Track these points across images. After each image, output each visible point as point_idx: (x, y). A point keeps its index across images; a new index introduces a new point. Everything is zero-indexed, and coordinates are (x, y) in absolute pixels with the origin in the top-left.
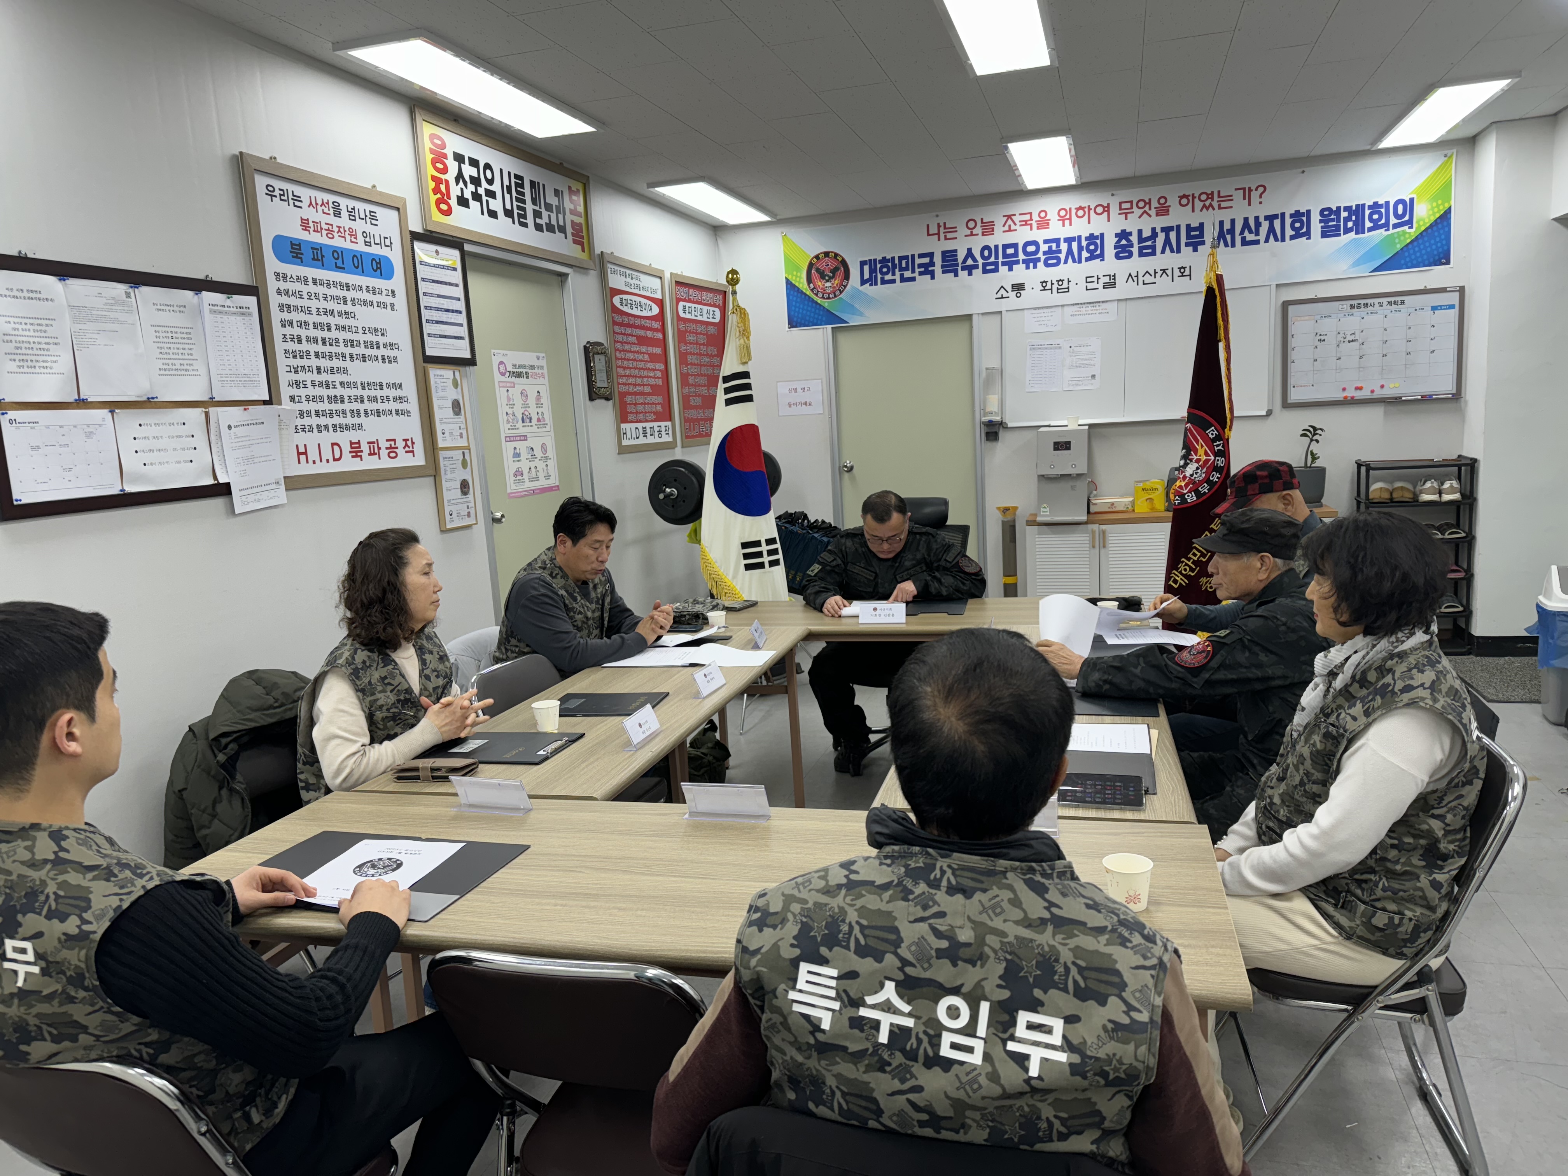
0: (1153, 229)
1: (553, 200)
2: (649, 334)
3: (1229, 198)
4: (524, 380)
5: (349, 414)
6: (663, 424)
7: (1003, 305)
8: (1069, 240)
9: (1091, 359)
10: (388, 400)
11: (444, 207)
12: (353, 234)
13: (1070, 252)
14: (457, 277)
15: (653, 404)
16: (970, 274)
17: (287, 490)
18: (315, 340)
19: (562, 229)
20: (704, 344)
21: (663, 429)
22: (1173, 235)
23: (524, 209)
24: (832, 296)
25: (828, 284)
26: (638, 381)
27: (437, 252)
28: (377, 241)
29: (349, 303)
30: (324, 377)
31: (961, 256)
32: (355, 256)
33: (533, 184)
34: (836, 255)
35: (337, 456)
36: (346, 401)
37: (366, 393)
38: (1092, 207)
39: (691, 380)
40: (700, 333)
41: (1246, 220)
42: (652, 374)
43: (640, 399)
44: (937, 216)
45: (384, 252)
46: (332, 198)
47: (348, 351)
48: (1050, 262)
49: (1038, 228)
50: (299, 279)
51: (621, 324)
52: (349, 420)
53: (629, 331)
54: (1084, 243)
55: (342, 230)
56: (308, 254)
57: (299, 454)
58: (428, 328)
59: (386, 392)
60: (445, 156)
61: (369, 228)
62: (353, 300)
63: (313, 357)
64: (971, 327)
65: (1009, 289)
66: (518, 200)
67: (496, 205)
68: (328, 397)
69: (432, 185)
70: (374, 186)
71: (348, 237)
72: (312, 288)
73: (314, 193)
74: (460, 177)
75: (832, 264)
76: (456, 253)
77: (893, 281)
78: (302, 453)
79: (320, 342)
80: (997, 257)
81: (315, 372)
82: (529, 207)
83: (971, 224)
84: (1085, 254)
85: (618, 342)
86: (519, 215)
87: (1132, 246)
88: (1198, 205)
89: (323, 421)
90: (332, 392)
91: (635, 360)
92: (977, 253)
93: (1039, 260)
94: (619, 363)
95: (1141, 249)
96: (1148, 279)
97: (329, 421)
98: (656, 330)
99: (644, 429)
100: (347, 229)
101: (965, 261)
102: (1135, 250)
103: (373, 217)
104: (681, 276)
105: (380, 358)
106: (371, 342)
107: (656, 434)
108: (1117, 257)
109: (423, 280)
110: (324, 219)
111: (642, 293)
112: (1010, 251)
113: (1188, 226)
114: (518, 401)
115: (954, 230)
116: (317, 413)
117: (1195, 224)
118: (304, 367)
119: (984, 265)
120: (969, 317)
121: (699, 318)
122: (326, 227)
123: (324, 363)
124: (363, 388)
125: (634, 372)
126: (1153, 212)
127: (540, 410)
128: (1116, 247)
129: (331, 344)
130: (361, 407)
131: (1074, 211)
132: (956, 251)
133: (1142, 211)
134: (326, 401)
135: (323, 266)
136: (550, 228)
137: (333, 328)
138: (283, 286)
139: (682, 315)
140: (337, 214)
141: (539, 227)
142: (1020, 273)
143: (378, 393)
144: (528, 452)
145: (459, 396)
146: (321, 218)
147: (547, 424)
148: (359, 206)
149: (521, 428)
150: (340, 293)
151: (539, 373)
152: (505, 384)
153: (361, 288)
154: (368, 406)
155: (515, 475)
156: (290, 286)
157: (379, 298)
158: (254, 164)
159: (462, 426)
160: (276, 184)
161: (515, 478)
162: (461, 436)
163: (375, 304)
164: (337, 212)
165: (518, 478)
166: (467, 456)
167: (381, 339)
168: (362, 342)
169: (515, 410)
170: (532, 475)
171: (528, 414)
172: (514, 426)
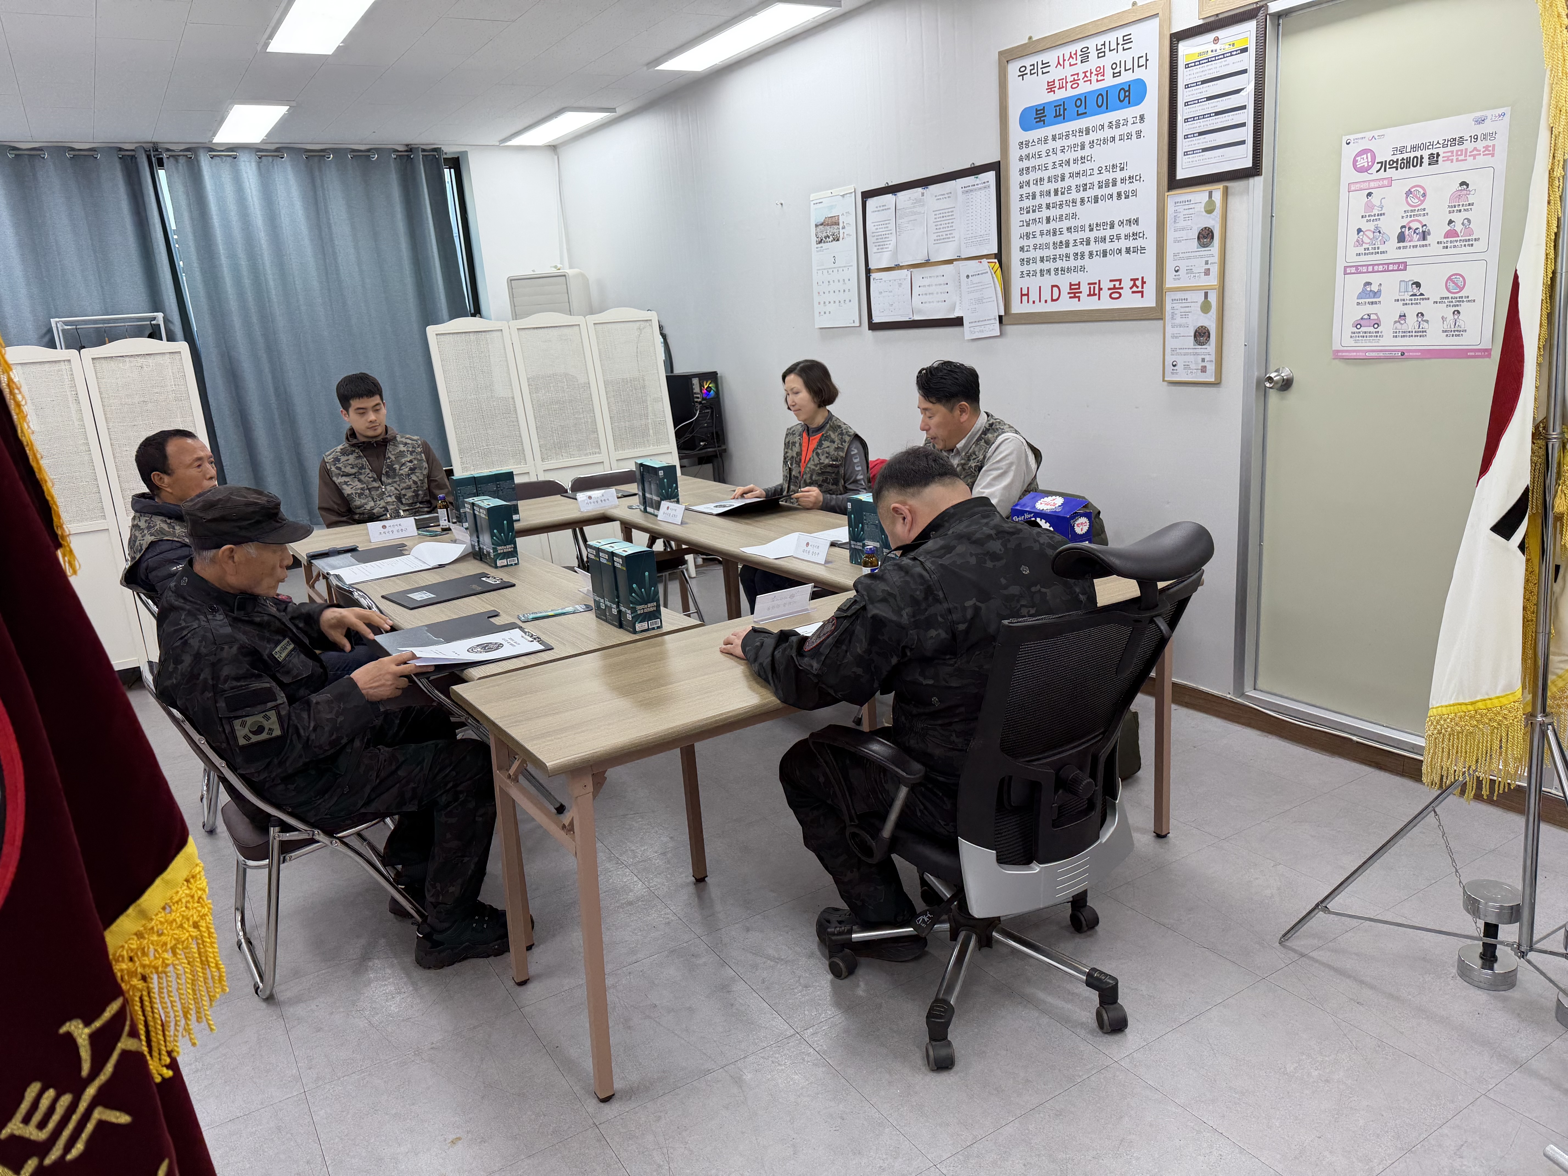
5: (1072, 257)
10: (1119, 238)
12: (1100, 72)
18: (1049, 193)
27: (1215, 40)
28: (1129, 66)
29: (1087, 146)
30: (1053, 225)
32: (1099, 95)
35: (1055, 297)
36: (1071, 245)
37: (1092, 235)
45: (1139, 74)
46: (1078, 47)
47: (1080, 195)
50: (1040, 140)
52: (1072, 263)
55: (1088, 74)
56: (1051, 114)
58: (1184, 146)
61: (1120, 56)
62: (1092, 143)
63: (1044, 209)
68: (1054, 243)
71: (1094, 78)
72: (1051, 145)
73: (1062, 51)
76: (1250, 26)
78: (1024, 295)
79: (1053, 194)
81: (1045, 221)
89: (1046, 266)
90: (1058, 239)
97: (1052, 266)
100: (1094, 70)
103: (1126, 40)
105: (1115, 195)
106: (1107, 181)
109: (1188, 86)
110: (1070, 72)
116: (1042, 259)
118: (1035, 220)
122: (1072, 79)
123: (1053, 212)
124: (1091, 230)
129: (1063, 193)
130: (1086, 249)
134: (1051, 247)
135: (1064, 120)
137: (1067, 176)
138: (1024, 152)
143: (1108, 233)
144: (1403, 290)
145: (1213, 222)
146: (1067, 72)
147: (1475, 240)
148: (1111, 38)
149: (1393, 251)
150: (1078, 140)
151: (1475, 149)
152: (1366, 185)
153: (1103, 126)
154: (1094, 247)
155: (1358, 325)
156: (1031, 150)
157: (1123, 130)
158: (1007, 57)
159: (1211, 260)
160: (1028, 62)
161: (1355, 330)
162: (1207, 272)
163: (1117, 138)
164: (1085, 58)
165: (1363, 329)
166: (1213, 298)
167: (1119, 175)
168: (1096, 183)
169: (1383, 223)
170: (1404, 328)
171: (1420, 227)
172: (1375, 249)
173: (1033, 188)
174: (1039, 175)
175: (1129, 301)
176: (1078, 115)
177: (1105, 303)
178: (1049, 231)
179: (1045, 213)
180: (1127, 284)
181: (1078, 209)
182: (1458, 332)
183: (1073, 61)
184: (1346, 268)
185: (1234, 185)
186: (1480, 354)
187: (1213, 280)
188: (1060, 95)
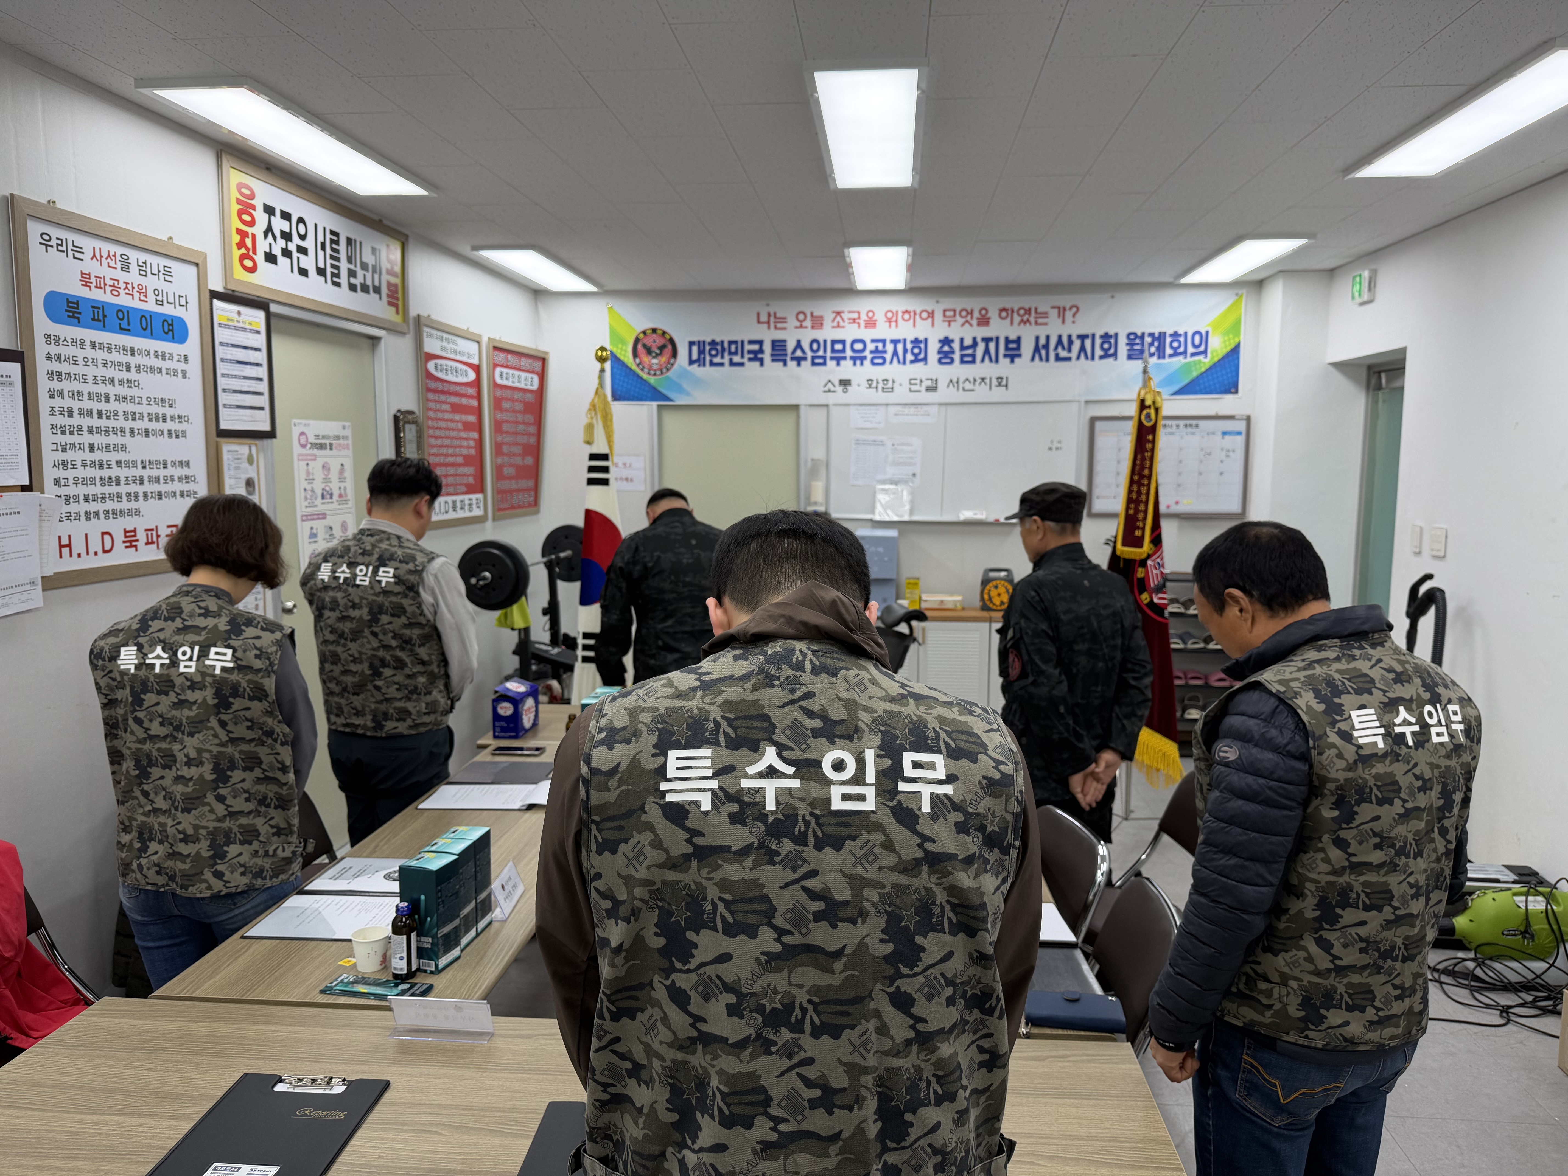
0: (974, 339)
1: (369, 259)
2: (464, 401)
3: (1045, 315)
4: (327, 452)
5: (124, 498)
6: (474, 497)
7: (830, 399)
8: (895, 342)
9: (911, 458)
10: (172, 480)
11: (248, 263)
12: (142, 291)
13: (895, 353)
14: (260, 341)
15: (465, 475)
16: (799, 365)
17: (44, 590)
18: (90, 413)
19: (377, 290)
20: (520, 412)
21: (474, 502)
22: (992, 346)
23: (338, 268)
24: (658, 373)
25: (655, 361)
26: (450, 451)
27: (239, 313)
28: (171, 300)
29: (133, 369)
30: (97, 456)
31: (791, 346)
32: (143, 316)
33: (349, 241)
34: (664, 333)
35: (107, 547)
36: (122, 482)
37: (146, 473)
38: (918, 312)
39: (505, 448)
40: (517, 401)
41: (1060, 337)
42: (465, 443)
43: (451, 471)
44: (768, 305)
45: (178, 312)
46: (119, 250)
47: (128, 425)
48: (876, 361)
49: (866, 327)
50: (74, 342)
51: (435, 391)
52: (125, 505)
53: (443, 398)
54: (909, 346)
55: (130, 287)
56: (86, 314)
57: (61, 546)
58: (223, 398)
59: (170, 471)
60: (253, 207)
61: (161, 285)
62: (138, 367)
63: (85, 432)
64: (798, 417)
65: (837, 383)
66: (332, 257)
67: (307, 262)
68: (101, 478)
69: (237, 238)
70: (171, 238)
71: (136, 295)
72: (89, 353)
73: (98, 244)
74: (269, 230)
75: (660, 341)
76: (261, 315)
77: (722, 364)
78: (65, 546)
79: (95, 415)
80: (825, 351)
81: (87, 449)
82: (344, 266)
83: (801, 317)
84: (909, 357)
85: (430, 410)
86: (333, 275)
87: (953, 352)
88: (1017, 319)
89: (93, 507)
90: (106, 473)
91: (447, 429)
92: (806, 346)
93: (865, 358)
94: (431, 432)
95: (962, 356)
96: (968, 386)
97: (100, 507)
98: (471, 397)
99: (454, 502)
100: (135, 286)
101: (794, 352)
102: (957, 357)
103: (167, 272)
104: (499, 341)
105: (166, 433)
106: (157, 415)
107: (467, 507)
108: (940, 361)
109: (222, 344)
110: (109, 274)
111: (458, 357)
112: (838, 347)
113: (1007, 339)
114: (319, 475)
115: (783, 320)
116: (87, 498)
117: (1013, 337)
118: (74, 444)
119: (813, 358)
120: (796, 407)
121: (517, 385)
122: (111, 283)
123: (97, 439)
124: (144, 467)
125: (447, 442)
126: (974, 322)
127: (342, 485)
128: (939, 353)
129: (108, 418)
130: (140, 489)
131: (900, 314)
132: (785, 341)
133: (963, 320)
134: (98, 483)
135: (104, 328)
136: (365, 289)
137: (112, 398)
138: (54, 350)
139: (499, 381)
140: (125, 268)
141: (353, 288)
142: (847, 369)
143: (162, 473)
144: (326, 532)
145: (254, 473)
146: (106, 272)
147: (349, 500)
148: (155, 261)
149: (319, 506)
150: (122, 358)
151: (344, 444)
152: (305, 457)
153: (148, 353)
154: (148, 487)
156: (63, 351)
157: (167, 364)
158: (27, 209)
160: (55, 233)
163: (164, 371)
167: (168, 411)
168: (145, 415)
169: (314, 485)
171: (331, 491)
172: (312, 503)
173: (67, 403)
174: (76, 386)
176: (121, 329)
178: (93, 463)
179: (87, 439)
181: (127, 440)
184: (301, 516)
185: (259, 443)
188: (97, 295)
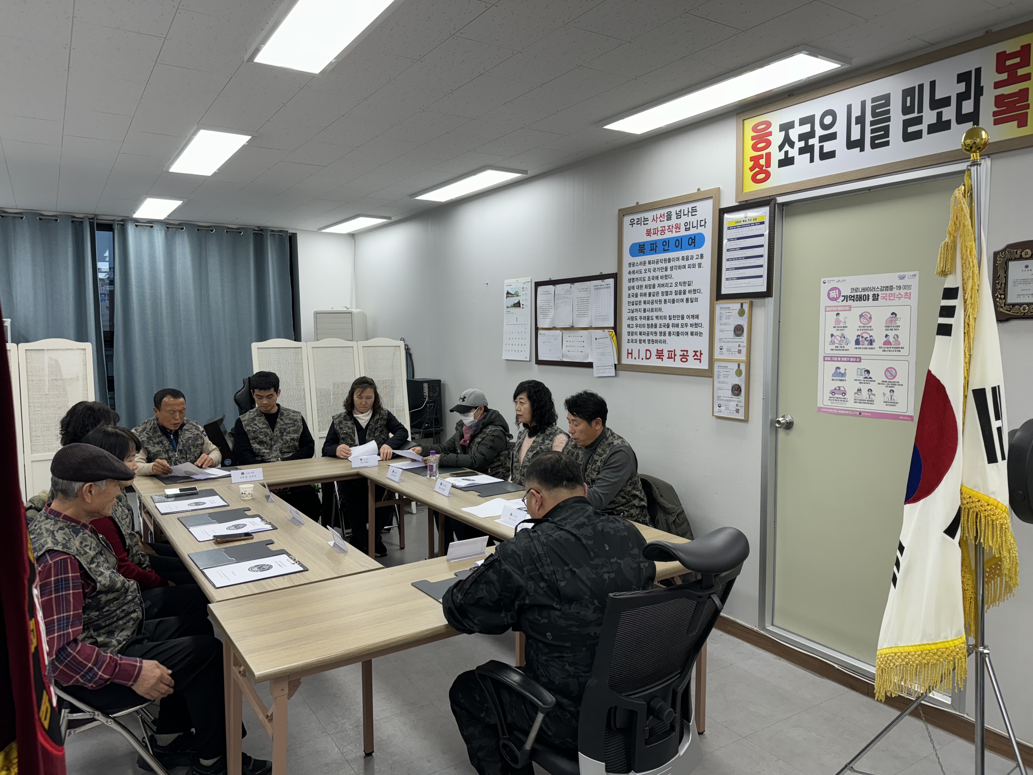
4: (869, 303)
5: (658, 334)
10: (686, 326)
11: (761, 176)
12: (678, 227)
14: (763, 228)
18: (645, 295)
19: (969, 118)
23: (884, 128)
27: (746, 215)
28: (695, 225)
29: (669, 269)
30: (647, 314)
32: (677, 240)
35: (648, 357)
36: (658, 327)
37: (671, 322)
45: (700, 230)
46: (665, 211)
47: (664, 298)
50: (641, 263)
52: (658, 337)
55: (671, 227)
56: (648, 248)
57: (628, 353)
58: (727, 275)
60: (770, 134)
61: (690, 219)
62: (672, 268)
63: (642, 304)
66: (875, 123)
67: (835, 144)
68: (648, 325)
69: (750, 164)
70: (699, 190)
71: (674, 230)
72: (648, 266)
73: (656, 212)
74: (787, 141)
76: (766, 209)
79: (648, 295)
81: (642, 311)
82: (897, 121)
86: (876, 138)
89: (643, 337)
90: (650, 322)
97: (646, 338)
100: (674, 226)
103: (694, 210)
105: (685, 300)
106: (680, 291)
109: (727, 240)
114: (853, 323)
116: (640, 333)
118: (637, 309)
122: (662, 229)
123: (648, 306)
124: (670, 319)
129: (654, 296)
130: (667, 330)
134: (646, 327)
135: (656, 252)
136: (939, 127)
137: (657, 286)
138: (632, 269)
141: (912, 136)
143: (680, 322)
144: (859, 374)
145: (743, 322)
146: (659, 225)
147: (902, 348)
148: (685, 208)
149: (852, 350)
150: (664, 265)
151: (900, 294)
152: (836, 308)
153: (678, 259)
154: (672, 329)
155: (833, 392)
156: (636, 268)
157: (690, 262)
158: (623, 213)
159: (742, 345)
160: (636, 217)
161: (831, 395)
162: (740, 352)
163: (687, 266)
164: (669, 218)
165: (836, 396)
166: (743, 367)
167: (687, 288)
168: (673, 292)
169: (845, 332)
170: (860, 397)
171: (868, 336)
172: (841, 347)
173: (636, 291)
174: (640, 283)
175: (692, 364)
176: (664, 250)
177: (678, 364)
178: (645, 317)
179: (643, 306)
180: (691, 354)
181: (663, 306)
182: (894, 404)
183: (662, 219)
184: (824, 357)
185: (756, 301)
186: (906, 418)
187: (743, 357)
188: (654, 238)
